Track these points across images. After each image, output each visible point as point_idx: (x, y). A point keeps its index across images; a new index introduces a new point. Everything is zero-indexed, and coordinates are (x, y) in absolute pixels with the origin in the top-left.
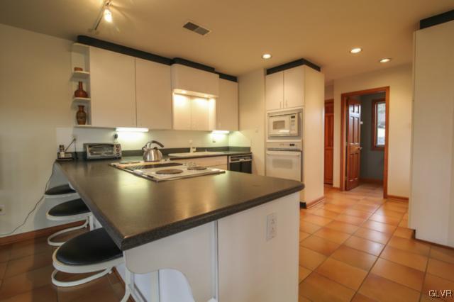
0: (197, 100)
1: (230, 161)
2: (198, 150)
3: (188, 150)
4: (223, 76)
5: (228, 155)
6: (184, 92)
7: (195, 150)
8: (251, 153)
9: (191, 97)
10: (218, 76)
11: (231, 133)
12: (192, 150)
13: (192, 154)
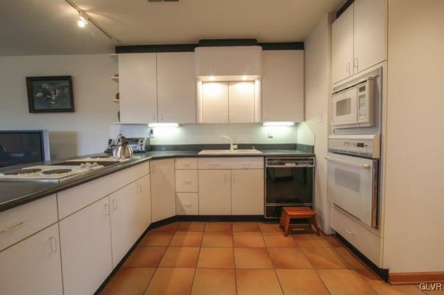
0: (237, 87)
1: (267, 166)
2: (241, 147)
3: (227, 147)
4: (268, 46)
5: (265, 157)
6: (212, 78)
7: (236, 146)
8: (314, 156)
9: (228, 83)
10: (260, 48)
11: (297, 124)
12: (232, 147)
13: (232, 151)
